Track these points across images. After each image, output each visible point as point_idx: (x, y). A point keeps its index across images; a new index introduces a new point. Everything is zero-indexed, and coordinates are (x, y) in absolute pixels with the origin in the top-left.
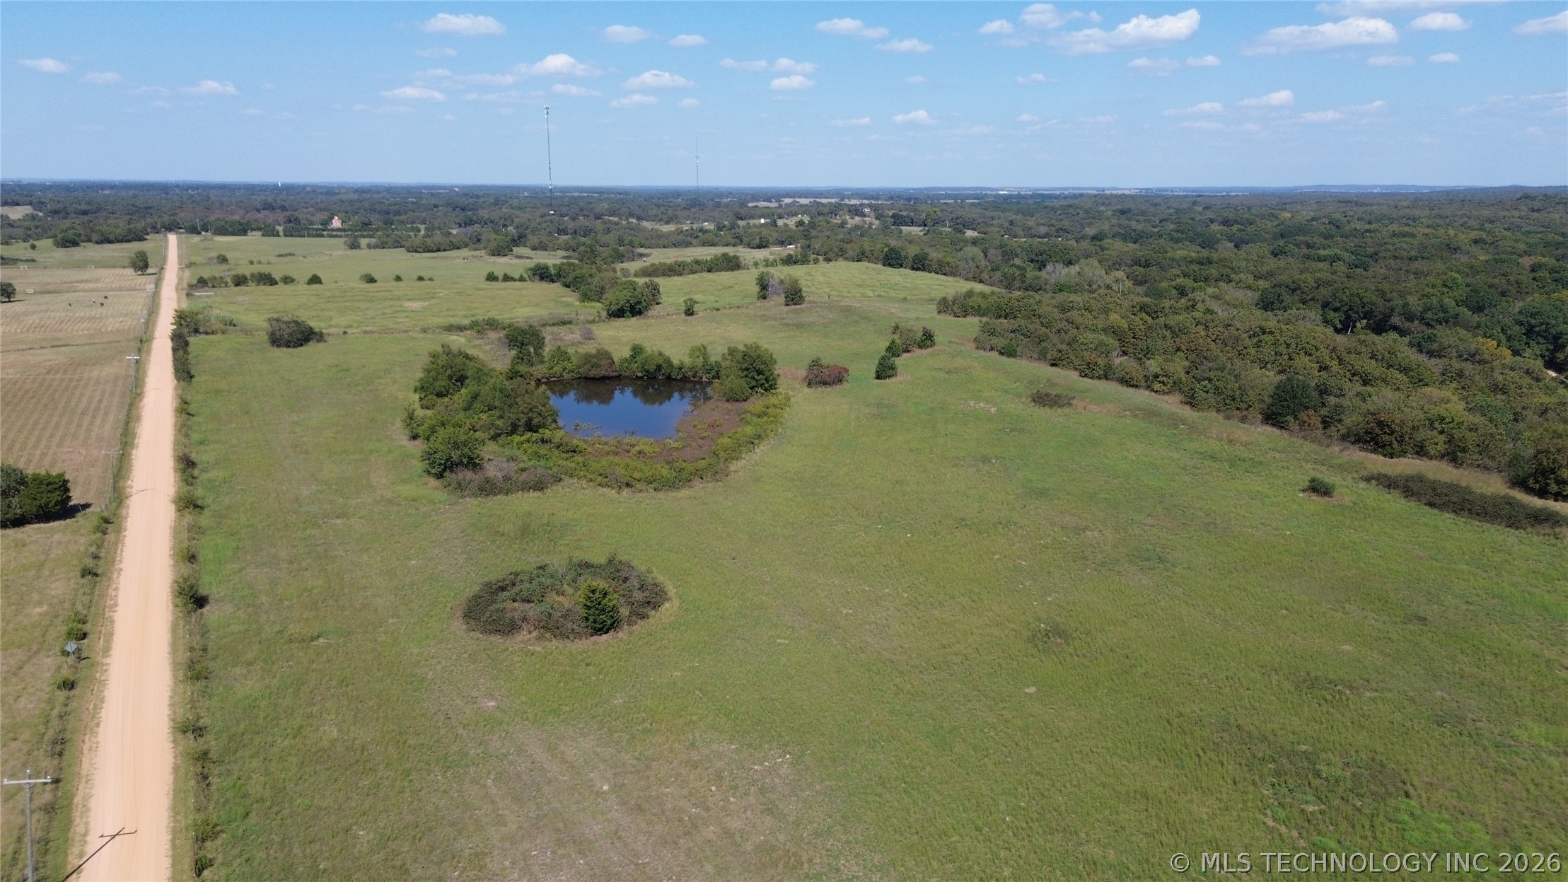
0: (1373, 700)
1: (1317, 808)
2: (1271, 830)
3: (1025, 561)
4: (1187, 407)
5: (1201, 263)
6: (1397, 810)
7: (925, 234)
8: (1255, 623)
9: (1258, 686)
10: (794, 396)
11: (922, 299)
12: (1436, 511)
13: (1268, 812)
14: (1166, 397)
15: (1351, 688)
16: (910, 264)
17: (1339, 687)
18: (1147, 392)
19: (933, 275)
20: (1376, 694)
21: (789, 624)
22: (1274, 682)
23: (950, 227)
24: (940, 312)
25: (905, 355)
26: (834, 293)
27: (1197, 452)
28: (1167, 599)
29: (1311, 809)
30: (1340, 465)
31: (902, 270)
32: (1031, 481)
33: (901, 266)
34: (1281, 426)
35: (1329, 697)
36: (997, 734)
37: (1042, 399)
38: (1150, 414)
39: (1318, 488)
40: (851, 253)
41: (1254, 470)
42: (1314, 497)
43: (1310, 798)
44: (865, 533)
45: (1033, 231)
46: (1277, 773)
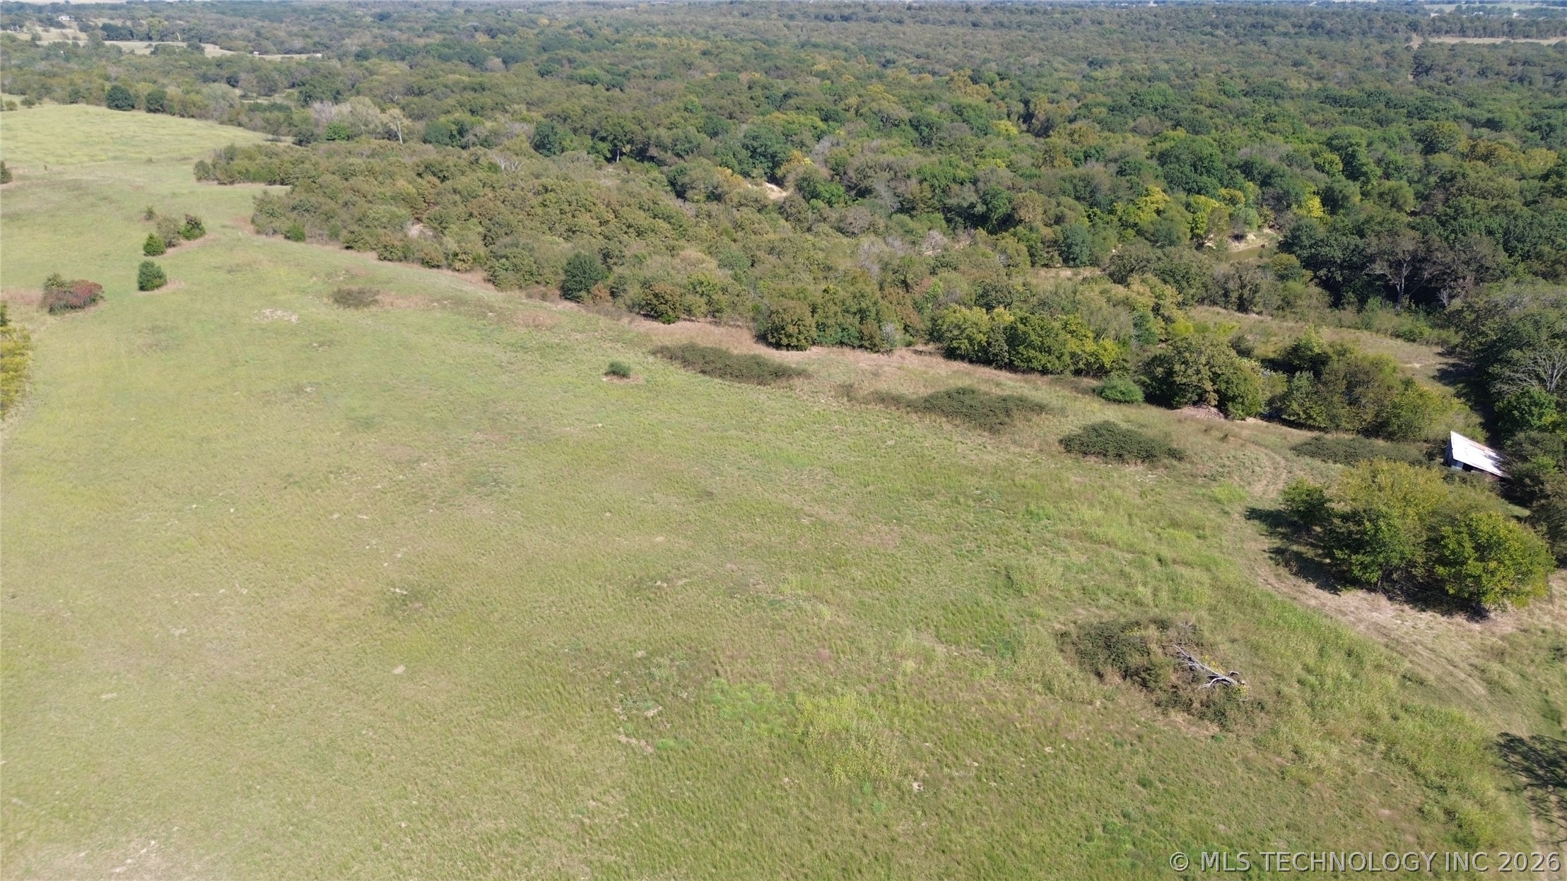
0: (684, 587)
1: (656, 711)
2: (626, 746)
3: (366, 514)
4: (490, 286)
5: (475, 90)
6: (712, 690)
7: (152, 53)
8: (587, 534)
9: (597, 601)
10: (34, 331)
11: (172, 159)
12: (707, 378)
13: (621, 729)
14: (468, 276)
15: (666, 580)
16: (144, 104)
17: (659, 583)
18: (450, 273)
19: (177, 119)
20: (686, 580)
21: (112, 670)
22: (610, 593)
23: (183, 40)
24: (199, 179)
25: (170, 251)
26: (51, 159)
27: (509, 344)
28: (508, 525)
29: (650, 714)
30: (631, 341)
31: (134, 112)
32: (353, 410)
33: (133, 107)
34: (576, 299)
35: (652, 596)
36: (375, 734)
37: (345, 299)
38: (458, 302)
39: (617, 371)
40: (59, 93)
41: (562, 357)
42: (616, 380)
43: (650, 703)
44: (179, 520)
45: (287, 46)
46: (623, 687)
